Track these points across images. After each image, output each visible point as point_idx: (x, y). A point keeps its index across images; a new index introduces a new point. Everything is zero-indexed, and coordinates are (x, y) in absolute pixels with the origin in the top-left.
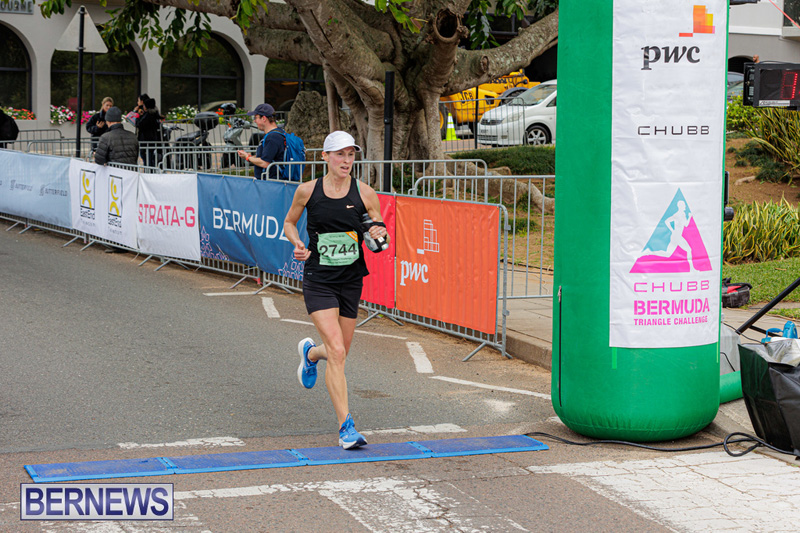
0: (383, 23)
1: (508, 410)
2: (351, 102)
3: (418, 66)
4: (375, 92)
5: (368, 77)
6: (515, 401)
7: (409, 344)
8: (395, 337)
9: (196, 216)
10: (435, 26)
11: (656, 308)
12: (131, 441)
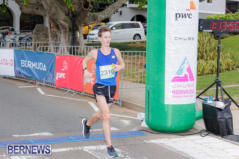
0: (65, 4)
1: (129, 123)
2: (56, 28)
3: (76, 17)
4: (64, 25)
5: (62, 20)
6: (130, 120)
7: (89, 103)
8: (84, 100)
9: (13, 62)
10: (82, 5)
11: (178, 92)
12: (16, 134)
